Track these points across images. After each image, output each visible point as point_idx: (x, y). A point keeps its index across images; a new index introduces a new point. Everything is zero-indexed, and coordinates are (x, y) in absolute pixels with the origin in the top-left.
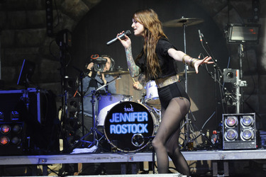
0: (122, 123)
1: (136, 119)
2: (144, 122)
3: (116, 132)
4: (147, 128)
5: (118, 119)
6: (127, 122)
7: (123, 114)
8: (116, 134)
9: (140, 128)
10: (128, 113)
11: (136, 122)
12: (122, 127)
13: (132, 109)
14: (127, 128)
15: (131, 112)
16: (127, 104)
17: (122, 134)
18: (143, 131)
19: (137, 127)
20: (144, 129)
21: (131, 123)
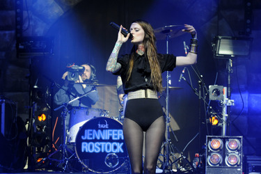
0: (95, 141)
1: (111, 137)
2: (120, 141)
3: (88, 150)
4: (123, 147)
5: (91, 136)
6: (101, 140)
7: (97, 130)
8: (88, 153)
9: (115, 147)
10: (102, 129)
11: (111, 140)
12: (95, 145)
13: (106, 126)
14: (100, 147)
15: (105, 129)
16: (102, 120)
17: (94, 153)
18: (117, 151)
19: (112, 145)
20: (120, 148)
21: (105, 141)
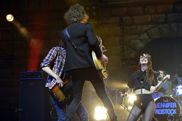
0: (162, 108)
1: (170, 107)
2: (174, 108)
3: (159, 113)
4: (176, 111)
5: (160, 106)
6: (165, 108)
7: (163, 103)
8: (159, 114)
9: (172, 112)
10: (165, 103)
11: (170, 108)
12: (162, 110)
13: (167, 101)
14: (165, 111)
15: (167, 102)
16: (165, 98)
17: (162, 114)
18: (173, 113)
19: (170, 111)
20: (175, 112)
21: (167, 108)
